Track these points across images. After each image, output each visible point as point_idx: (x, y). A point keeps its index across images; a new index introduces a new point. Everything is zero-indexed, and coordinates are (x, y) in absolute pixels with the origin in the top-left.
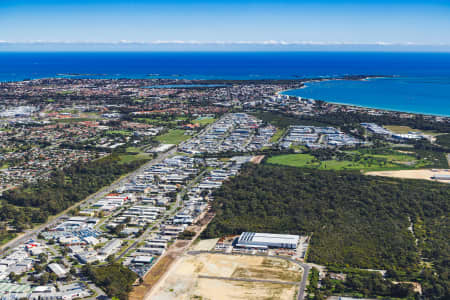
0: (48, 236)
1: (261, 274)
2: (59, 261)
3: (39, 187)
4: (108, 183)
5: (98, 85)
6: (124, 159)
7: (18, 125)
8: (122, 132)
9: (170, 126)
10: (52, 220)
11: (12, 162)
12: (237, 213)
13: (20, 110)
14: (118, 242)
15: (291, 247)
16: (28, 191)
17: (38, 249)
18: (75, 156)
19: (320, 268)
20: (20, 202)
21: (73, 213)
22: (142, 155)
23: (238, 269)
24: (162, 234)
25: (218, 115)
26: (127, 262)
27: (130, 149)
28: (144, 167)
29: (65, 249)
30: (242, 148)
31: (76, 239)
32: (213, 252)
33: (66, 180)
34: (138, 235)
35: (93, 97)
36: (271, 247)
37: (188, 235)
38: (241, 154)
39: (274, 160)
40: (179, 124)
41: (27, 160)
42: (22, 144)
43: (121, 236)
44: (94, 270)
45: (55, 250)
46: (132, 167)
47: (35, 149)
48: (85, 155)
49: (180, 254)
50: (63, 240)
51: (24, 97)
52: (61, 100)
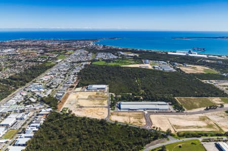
0: (27, 90)
1: (96, 97)
2: (32, 97)
3: (21, 74)
4: (44, 72)
5: (34, 42)
6: (47, 65)
7: (9, 55)
8: (45, 56)
9: (60, 54)
10: (27, 85)
11: (10, 67)
12: (86, 79)
13: (9, 50)
14: (51, 90)
15: (104, 89)
16: (18, 76)
17: (25, 94)
18: (31, 64)
19: (113, 94)
20: (15, 79)
21: (34, 82)
22: (53, 63)
23: (89, 96)
24: (64, 87)
25: (75, 50)
26: (55, 96)
27: (48, 61)
28: (54, 67)
29: (34, 93)
30: (84, 60)
31: (36, 90)
32: (80, 91)
33: (30, 72)
34: (57, 87)
35: (33, 45)
36: (98, 89)
37: (72, 87)
39: (94, 63)
40: (63, 53)
41: (15, 66)
42: (13, 61)
43: (51, 88)
44: (44, 99)
45: (30, 94)
46: (51, 67)
47: (17, 63)
48: (34, 64)
49: (71, 93)
50: (33, 91)
51: (10, 46)
52: (23, 47)
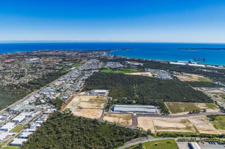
0: (40, 92)
1: (96, 100)
2: (43, 99)
3: (38, 80)
4: (57, 78)
6: (63, 72)
7: (33, 63)
8: (62, 64)
9: (76, 63)
10: (42, 88)
11: (32, 73)
12: (91, 85)
13: (35, 59)
14: (59, 93)
15: (104, 93)
16: (36, 81)
17: (37, 96)
18: (49, 71)
19: (111, 98)
20: (33, 84)
21: (47, 86)
22: (67, 70)
23: (91, 99)
24: (71, 91)
25: (88, 60)
26: (61, 98)
27: (64, 69)
28: (68, 74)
29: (45, 96)
30: (94, 68)
31: (48, 93)
32: (84, 95)
33: (46, 78)
34: (65, 91)
35: (55, 55)
36: (99, 93)
37: (78, 91)
38: (94, 70)
39: (102, 71)
40: (78, 62)
41: (36, 72)
42: (35, 68)
43: (60, 92)
44: (52, 101)
45: (42, 96)
46: (65, 74)
47: (38, 70)
48: (52, 71)
49: (75, 96)
50: (44, 93)
52: (46, 56)
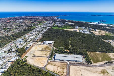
0: (15, 42)
1: (45, 49)
2: (14, 48)
3: (18, 33)
4: (28, 32)
6: (32, 28)
7: (20, 23)
8: (34, 24)
9: (40, 23)
11: (16, 29)
12: (45, 37)
14: (26, 43)
15: (51, 43)
16: (16, 34)
17: (12, 45)
19: (55, 47)
20: (13, 36)
21: (21, 38)
22: (35, 27)
23: (42, 48)
24: (33, 41)
25: (47, 21)
28: (35, 29)
29: (16, 45)
31: (19, 43)
32: (39, 45)
33: (22, 32)
34: (29, 42)
35: (32, 18)
36: (48, 43)
37: (36, 42)
38: (48, 27)
39: (53, 28)
40: (42, 22)
41: (18, 28)
46: (33, 30)
47: (20, 27)
48: (27, 27)
49: (34, 45)
50: (17, 43)
51: (23, 18)
